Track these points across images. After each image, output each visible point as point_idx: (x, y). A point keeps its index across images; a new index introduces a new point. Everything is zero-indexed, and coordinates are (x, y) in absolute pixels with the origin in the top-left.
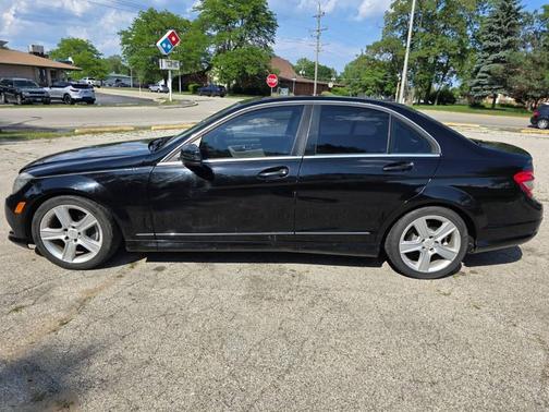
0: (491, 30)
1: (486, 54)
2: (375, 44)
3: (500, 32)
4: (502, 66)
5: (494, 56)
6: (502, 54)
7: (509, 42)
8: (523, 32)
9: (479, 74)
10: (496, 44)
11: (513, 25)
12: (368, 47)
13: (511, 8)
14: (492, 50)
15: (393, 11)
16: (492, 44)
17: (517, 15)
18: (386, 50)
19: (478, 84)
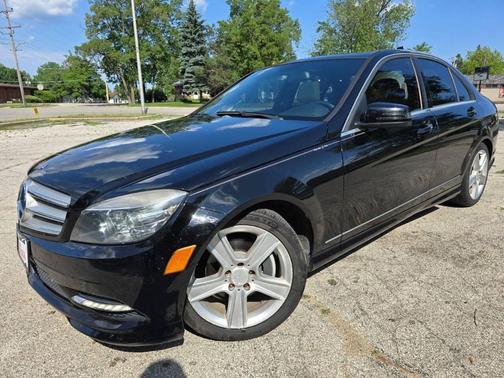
0: (185, 38)
1: (187, 58)
2: (84, 45)
3: (193, 40)
4: (202, 68)
5: (193, 60)
6: (198, 58)
7: (202, 49)
8: (209, 40)
9: (186, 75)
10: (192, 50)
11: (200, 36)
12: (77, 48)
13: (196, 21)
14: (190, 54)
15: (93, 14)
16: (189, 49)
17: (203, 28)
18: (98, 51)
19: (187, 83)
